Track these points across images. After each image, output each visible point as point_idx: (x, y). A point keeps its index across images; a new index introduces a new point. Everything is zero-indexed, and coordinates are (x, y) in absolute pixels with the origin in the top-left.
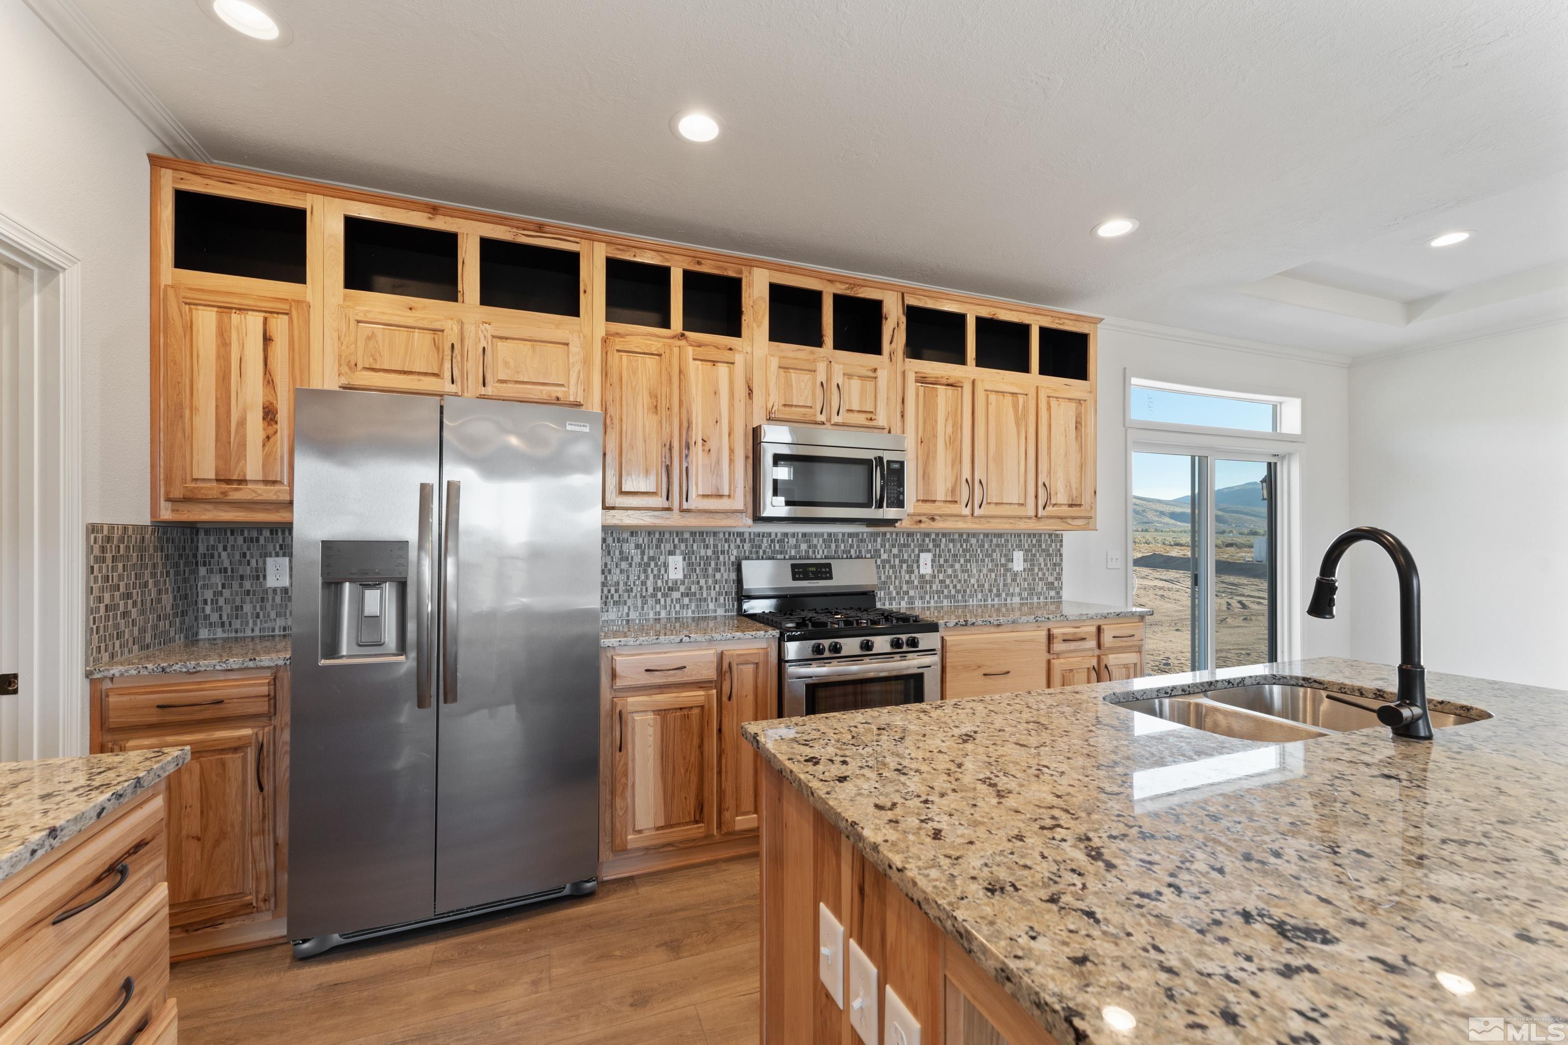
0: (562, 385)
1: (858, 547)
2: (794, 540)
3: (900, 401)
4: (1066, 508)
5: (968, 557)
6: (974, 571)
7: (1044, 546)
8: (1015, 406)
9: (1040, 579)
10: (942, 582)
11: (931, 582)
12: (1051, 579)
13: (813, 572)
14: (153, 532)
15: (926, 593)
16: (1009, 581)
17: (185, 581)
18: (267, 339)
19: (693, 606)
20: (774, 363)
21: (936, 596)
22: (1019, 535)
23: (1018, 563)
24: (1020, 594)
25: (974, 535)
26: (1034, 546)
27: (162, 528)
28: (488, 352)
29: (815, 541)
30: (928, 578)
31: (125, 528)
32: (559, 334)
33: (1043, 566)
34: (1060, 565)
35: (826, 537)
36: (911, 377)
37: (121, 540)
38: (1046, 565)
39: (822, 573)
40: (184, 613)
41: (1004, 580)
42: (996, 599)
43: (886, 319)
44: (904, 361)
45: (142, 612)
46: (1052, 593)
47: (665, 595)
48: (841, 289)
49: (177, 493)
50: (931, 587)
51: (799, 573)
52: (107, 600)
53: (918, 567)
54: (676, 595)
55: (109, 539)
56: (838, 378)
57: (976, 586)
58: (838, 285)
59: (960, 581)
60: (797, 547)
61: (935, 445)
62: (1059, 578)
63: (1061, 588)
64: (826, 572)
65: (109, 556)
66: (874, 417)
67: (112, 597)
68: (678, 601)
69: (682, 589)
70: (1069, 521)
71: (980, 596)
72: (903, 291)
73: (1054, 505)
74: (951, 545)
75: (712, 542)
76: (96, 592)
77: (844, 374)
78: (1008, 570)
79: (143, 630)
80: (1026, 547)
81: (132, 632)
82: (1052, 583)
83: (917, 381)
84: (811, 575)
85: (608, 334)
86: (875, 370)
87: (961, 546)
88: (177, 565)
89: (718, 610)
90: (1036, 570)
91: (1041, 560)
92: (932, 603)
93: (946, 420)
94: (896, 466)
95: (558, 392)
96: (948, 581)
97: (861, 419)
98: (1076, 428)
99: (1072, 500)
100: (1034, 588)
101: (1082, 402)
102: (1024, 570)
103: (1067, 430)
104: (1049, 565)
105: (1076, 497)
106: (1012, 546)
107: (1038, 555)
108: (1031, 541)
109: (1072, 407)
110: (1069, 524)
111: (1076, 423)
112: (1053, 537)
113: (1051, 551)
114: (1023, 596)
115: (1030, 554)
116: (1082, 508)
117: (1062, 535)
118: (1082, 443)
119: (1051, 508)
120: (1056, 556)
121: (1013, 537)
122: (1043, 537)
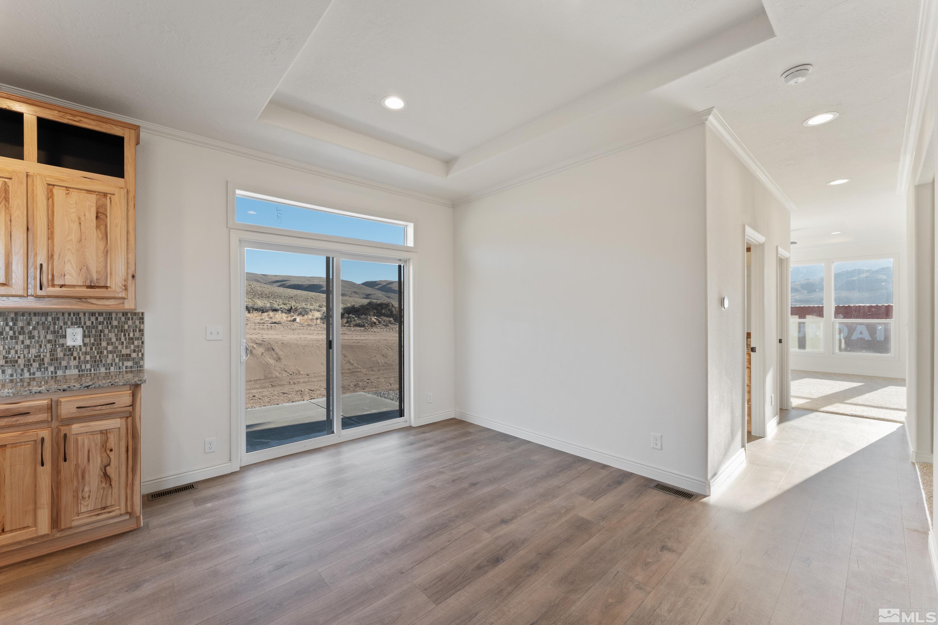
4: (85, 289)
7: (115, 323)
9: (111, 352)
12: (124, 352)
16: (60, 354)
22: (77, 314)
23: (74, 337)
24: (78, 367)
26: (100, 323)
33: (114, 340)
34: (141, 338)
38: (119, 339)
41: (52, 355)
46: (130, 364)
62: (139, 349)
63: (142, 359)
73: (61, 286)
78: (56, 346)
80: (88, 323)
82: (129, 355)
90: (104, 344)
91: (112, 336)
98: (97, 217)
99: (91, 282)
100: (101, 361)
101: (112, 196)
102: (85, 345)
103: (83, 218)
104: (123, 339)
105: (97, 279)
106: (65, 323)
107: (106, 331)
108: (97, 319)
109: (93, 198)
110: (93, 304)
111: (97, 213)
112: (129, 315)
113: (126, 327)
114: (83, 367)
115: (94, 331)
116: (109, 289)
117: (143, 314)
118: (107, 232)
119: (57, 289)
120: (134, 331)
121: (66, 315)
122: (114, 316)
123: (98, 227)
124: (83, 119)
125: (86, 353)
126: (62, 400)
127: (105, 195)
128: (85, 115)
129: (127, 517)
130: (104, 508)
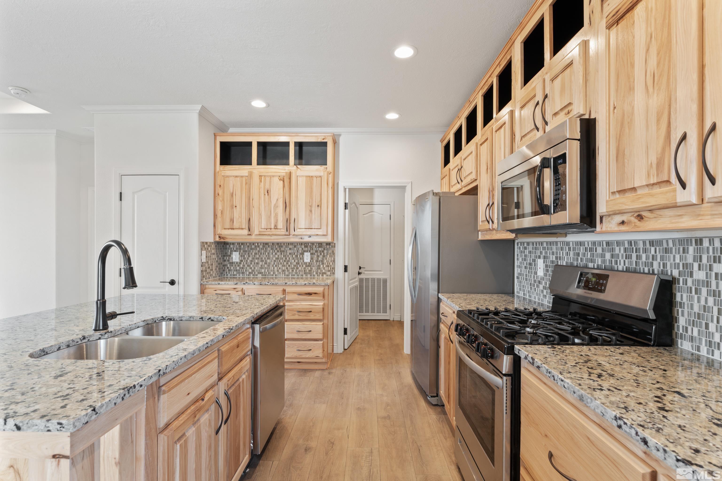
28: (463, 167)
32: (471, 148)
56: (547, 88)
60: (603, 256)
66: (570, 108)
77: (551, 80)
85: (481, 137)
97: (563, 117)
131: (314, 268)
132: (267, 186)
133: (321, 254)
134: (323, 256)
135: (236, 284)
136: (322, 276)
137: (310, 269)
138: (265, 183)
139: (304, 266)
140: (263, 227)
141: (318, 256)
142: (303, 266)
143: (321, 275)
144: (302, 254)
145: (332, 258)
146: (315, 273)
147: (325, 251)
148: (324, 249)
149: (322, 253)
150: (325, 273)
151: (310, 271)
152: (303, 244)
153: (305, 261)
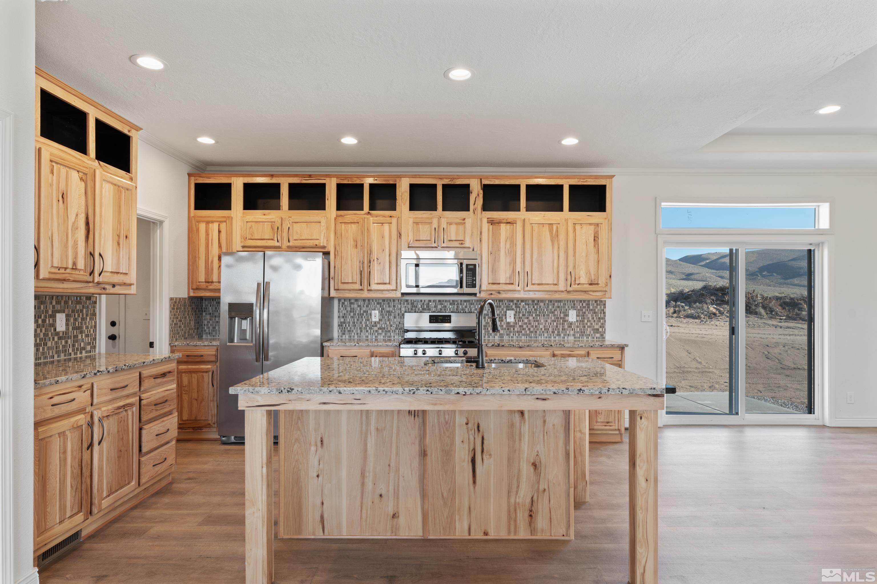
0: (318, 239)
1: (470, 307)
2: (434, 303)
3: (479, 233)
4: (588, 286)
5: (538, 313)
6: (542, 321)
7: (591, 307)
8: (551, 231)
9: (589, 327)
10: (520, 326)
11: (514, 326)
12: (596, 327)
13: (440, 319)
14: (188, 300)
15: (510, 332)
16: (566, 327)
17: (198, 317)
18: (219, 232)
19: (383, 334)
20: (411, 221)
21: (517, 334)
22: (573, 301)
23: (573, 316)
24: (574, 335)
25: (542, 301)
26: (584, 307)
27: (191, 298)
28: (291, 229)
29: (446, 304)
30: (512, 324)
31: (180, 299)
32: (316, 219)
33: (590, 319)
34: (604, 318)
35: (451, 302)
36: (485, 221)
37: (179, 303)
38: (593, 318)
39: (445, 320)
40: (198, 328)
41: (563, 327)
42: (557, 338)
43: (472, 193)
44: (482, 213)
45: (185, 327)
46: (598, 335)
47: (370, 328)
48: (446, 182)
49: (194, 287)
50: (514, 329)
51: (433, 319)
52: (175, 322)
53: (506, 318)
54: (376, 328)
55: (175, 302)
56: (444, 225)
57: (543, 329)
58: (445, 180)
59: (532, 326)
60: (435, 307)
61: (499, 255)
62: (603, 326)
63: (605, 332)
64: (448, 320)
65: (175, 308)
66: (463, 242)
67: (176, 320)
68: (376, 331)
69: (378, 326)
70: (591, 293)
71: (546, 335)
72: (481, 177)
73: (578, 284)
74: (527, 307)
75: (392, 304)
76: (172, 319)
77: (447, 223)
78: (565, 321)
79: (185, 333)
80: (579, 307)
81: (182, 332)
82: (598, 329)
83: (488, 222)
84: (439, 321)
85: (337, 216)
86: (464, 219)
87: (533, 307)
88: (195, 311)
89: (396, 336)
90: (586, 321)
91: (590, 316)
92: (515, 338)
93: (506, 241)
94: (472, 267)
95: (316, 242)
96: (525, 326)
97: (457, 244)
98: (594, 240)
99: (591, 281)
100: (584, 332)
101: (601, 225)
102: (577, 321)
103: (588, 242)
104: (595, 319)
105: (594, 279)
106: (568, 307)
107: (587, 313)
108: (582, 305)
109: (592, 227)
110: (591, 295)
111: (594, 237)
112: (598, 302)
113: (597, 310)
114: (576, 336)
115: (581, 312)
116: (599, 285)
117: (605, 301)
118: (598, 249)
119: (576, 286)
120: (601, 313)
121: (569, 302)
122: (591, 302)
123: (594, 246)
124: (588, 180)
125: (577, 327)
126: (591, 352)
127: (598, 225)
128: (589, 177)
129: (617, 432)
130: (608, 422)
131: (69, 341)
132: (62, 186)
133: (79, 316)
134: (82, 318)
135: (83, 377)
136: (81, 353)
137: (63, 343)
138: (59, 177)
139: (56, 339)
140: (55, 265)
141: (75, 320)
142: (53, 339)
143: (79, 352)
144: (53, 316)
145: (93, 322)
146: (70, 351)
147: (85, 310)
148: (83, 307)
149: (81, 314)
150: (84, 348)
151: (64, 346)
152: (54, 297)
153: (58, 330)
